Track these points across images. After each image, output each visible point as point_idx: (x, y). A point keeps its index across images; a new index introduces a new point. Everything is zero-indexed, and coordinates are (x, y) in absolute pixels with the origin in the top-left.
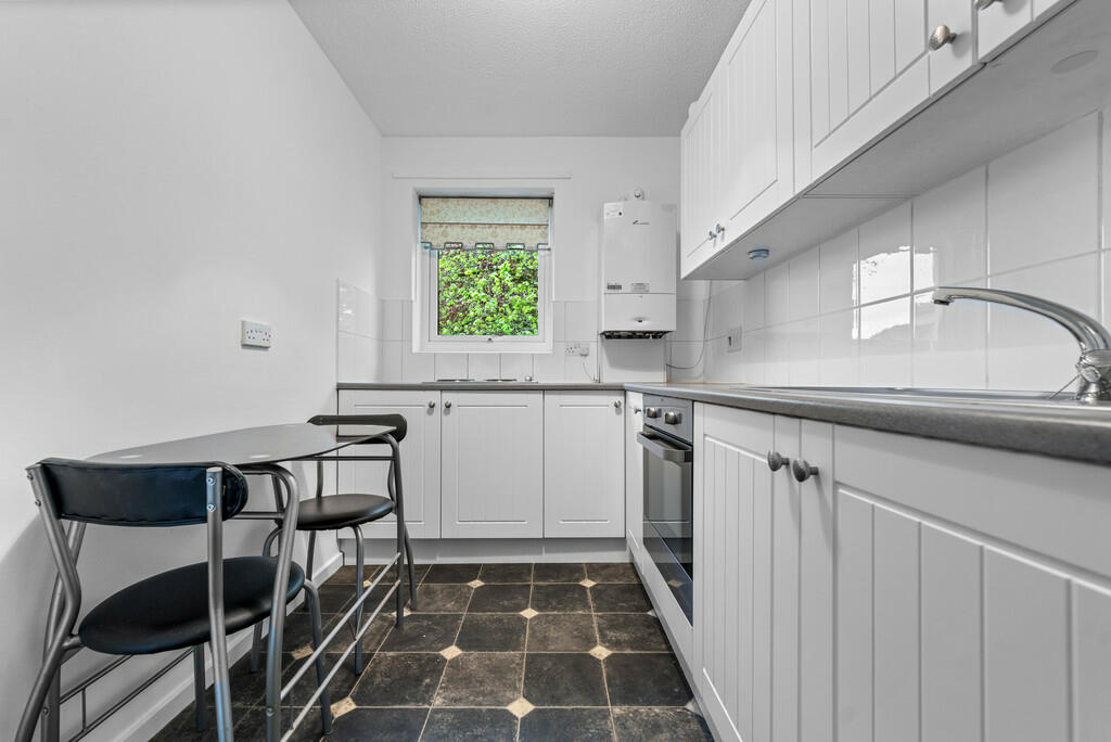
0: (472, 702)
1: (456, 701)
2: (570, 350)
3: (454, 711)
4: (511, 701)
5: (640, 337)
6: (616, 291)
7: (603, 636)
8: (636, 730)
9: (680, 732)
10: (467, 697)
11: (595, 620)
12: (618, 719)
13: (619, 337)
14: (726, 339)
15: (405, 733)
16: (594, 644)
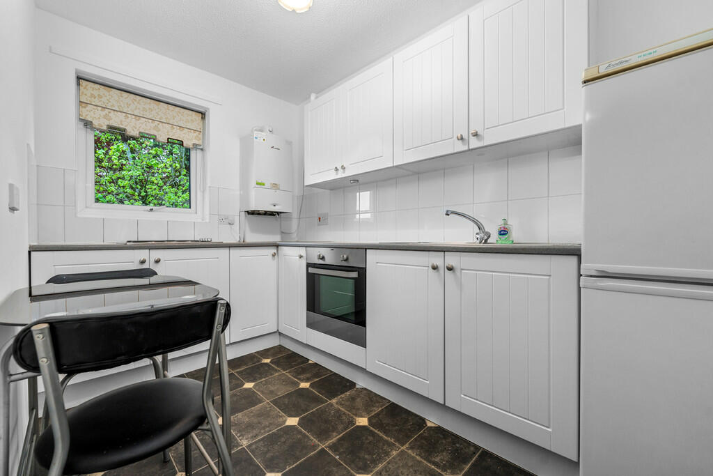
0: (265, 432)
1: (256, 436)
2: (221, 220)
3: (259, 441)
4: (285, 421)
5: (270, 215)
6: (262, 186)
7: (299, 379)
8: (348, 403)
9: (362, 396)
10: (260, 432)
11: (287, 374)
12: (337, 403)
13: (259, 214)
14: (317, 219)
15: (243, 463)
16: (299, 384)
